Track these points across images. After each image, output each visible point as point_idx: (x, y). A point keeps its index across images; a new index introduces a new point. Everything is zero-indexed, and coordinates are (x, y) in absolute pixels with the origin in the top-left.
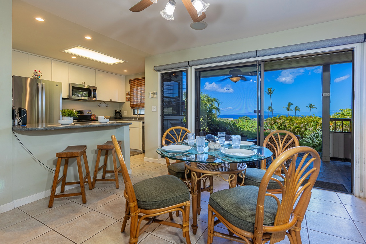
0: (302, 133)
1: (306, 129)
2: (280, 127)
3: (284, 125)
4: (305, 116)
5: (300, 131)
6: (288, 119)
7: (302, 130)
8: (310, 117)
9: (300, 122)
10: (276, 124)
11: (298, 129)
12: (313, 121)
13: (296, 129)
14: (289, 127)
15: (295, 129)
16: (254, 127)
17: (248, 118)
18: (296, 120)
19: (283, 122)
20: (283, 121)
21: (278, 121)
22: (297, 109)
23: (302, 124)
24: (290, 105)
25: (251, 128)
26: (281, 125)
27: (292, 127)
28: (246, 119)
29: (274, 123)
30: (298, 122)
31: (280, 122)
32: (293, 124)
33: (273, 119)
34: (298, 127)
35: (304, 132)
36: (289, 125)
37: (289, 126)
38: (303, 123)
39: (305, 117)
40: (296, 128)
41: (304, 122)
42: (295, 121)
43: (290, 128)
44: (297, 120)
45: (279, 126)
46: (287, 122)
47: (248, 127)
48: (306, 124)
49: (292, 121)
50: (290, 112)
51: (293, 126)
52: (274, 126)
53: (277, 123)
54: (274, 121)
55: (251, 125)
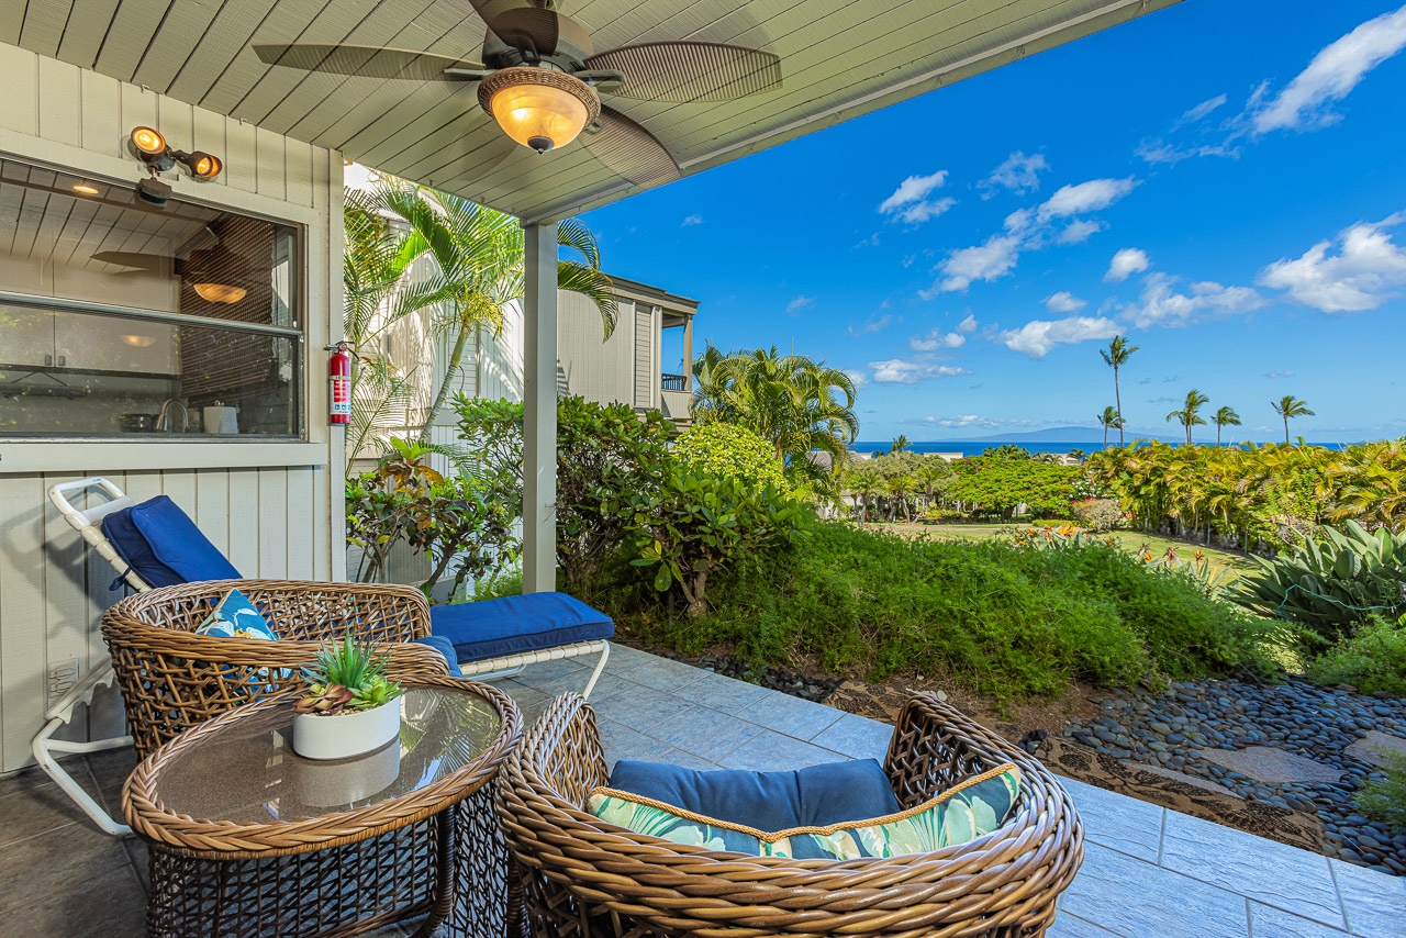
0: (1243, 514)
1: (1259, 502)
2: (1139, 488)
3: (1158, 480)
4: (1260, 445)
5: (1233, 510)
6: (1178, 458)
7: (1243, 503)
8: (1280, 449)
9: (1233, 468)
10: (1125, 476)
11: (1221, 497)
12: (1296, 464)
13: (1215, 501)
14: (1180, 490)
15: (1208, 499)
16: (1040, 485)
17: (1021, 452)
18: (1215, 461)
19: (1154, 470)
20: (1155, 464)
21: (1135, 464)
22: (1225, 417)
23: (1242, 477)
24: (1193, 401)
25: (1028, 488)
26: (1147, 482)
27: (1196, 491)
28: (1014, 458)
29: (1117, 473)
30: (1224, 470)
31: (1143, 468)
32: (1198, 477)
33: (1113, 457)
34: (1226, 492)
35: (1254, 514)
36: (1182, 480)
37: (1183, 484)
38: (1247, 472)
39: (1257, 448)
40: (1214, 494)
41: (1253, 469)
42: (1211, 465)
43: (1184, 495)
44: (1220, 462)
45: (1137, 483)
46: (1172, 468)
47: (1014, 488)
48: (1258, 476)
49: (1194, 466)
50: (1195, 428)
51: (1201, 485)
52: (1116, 484)
53: (1128, 473)
54: (1114, 464)
55: (1026, 479)
